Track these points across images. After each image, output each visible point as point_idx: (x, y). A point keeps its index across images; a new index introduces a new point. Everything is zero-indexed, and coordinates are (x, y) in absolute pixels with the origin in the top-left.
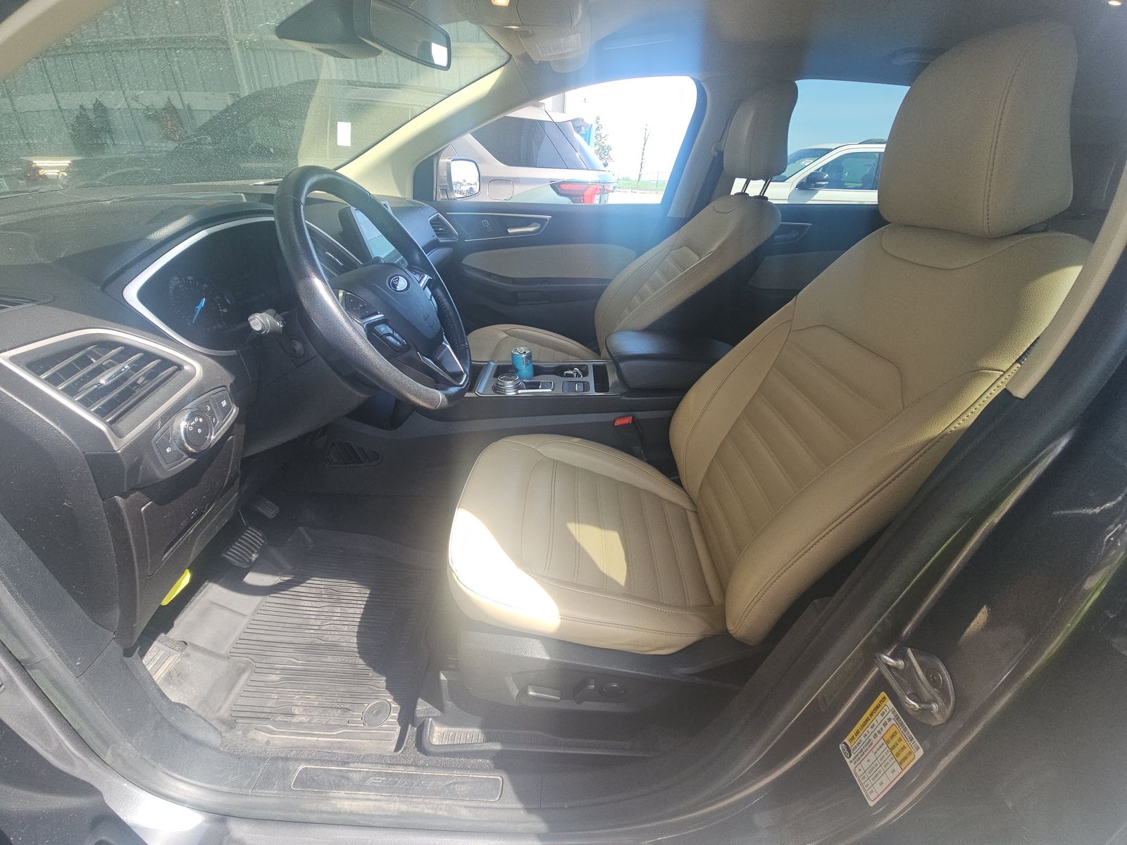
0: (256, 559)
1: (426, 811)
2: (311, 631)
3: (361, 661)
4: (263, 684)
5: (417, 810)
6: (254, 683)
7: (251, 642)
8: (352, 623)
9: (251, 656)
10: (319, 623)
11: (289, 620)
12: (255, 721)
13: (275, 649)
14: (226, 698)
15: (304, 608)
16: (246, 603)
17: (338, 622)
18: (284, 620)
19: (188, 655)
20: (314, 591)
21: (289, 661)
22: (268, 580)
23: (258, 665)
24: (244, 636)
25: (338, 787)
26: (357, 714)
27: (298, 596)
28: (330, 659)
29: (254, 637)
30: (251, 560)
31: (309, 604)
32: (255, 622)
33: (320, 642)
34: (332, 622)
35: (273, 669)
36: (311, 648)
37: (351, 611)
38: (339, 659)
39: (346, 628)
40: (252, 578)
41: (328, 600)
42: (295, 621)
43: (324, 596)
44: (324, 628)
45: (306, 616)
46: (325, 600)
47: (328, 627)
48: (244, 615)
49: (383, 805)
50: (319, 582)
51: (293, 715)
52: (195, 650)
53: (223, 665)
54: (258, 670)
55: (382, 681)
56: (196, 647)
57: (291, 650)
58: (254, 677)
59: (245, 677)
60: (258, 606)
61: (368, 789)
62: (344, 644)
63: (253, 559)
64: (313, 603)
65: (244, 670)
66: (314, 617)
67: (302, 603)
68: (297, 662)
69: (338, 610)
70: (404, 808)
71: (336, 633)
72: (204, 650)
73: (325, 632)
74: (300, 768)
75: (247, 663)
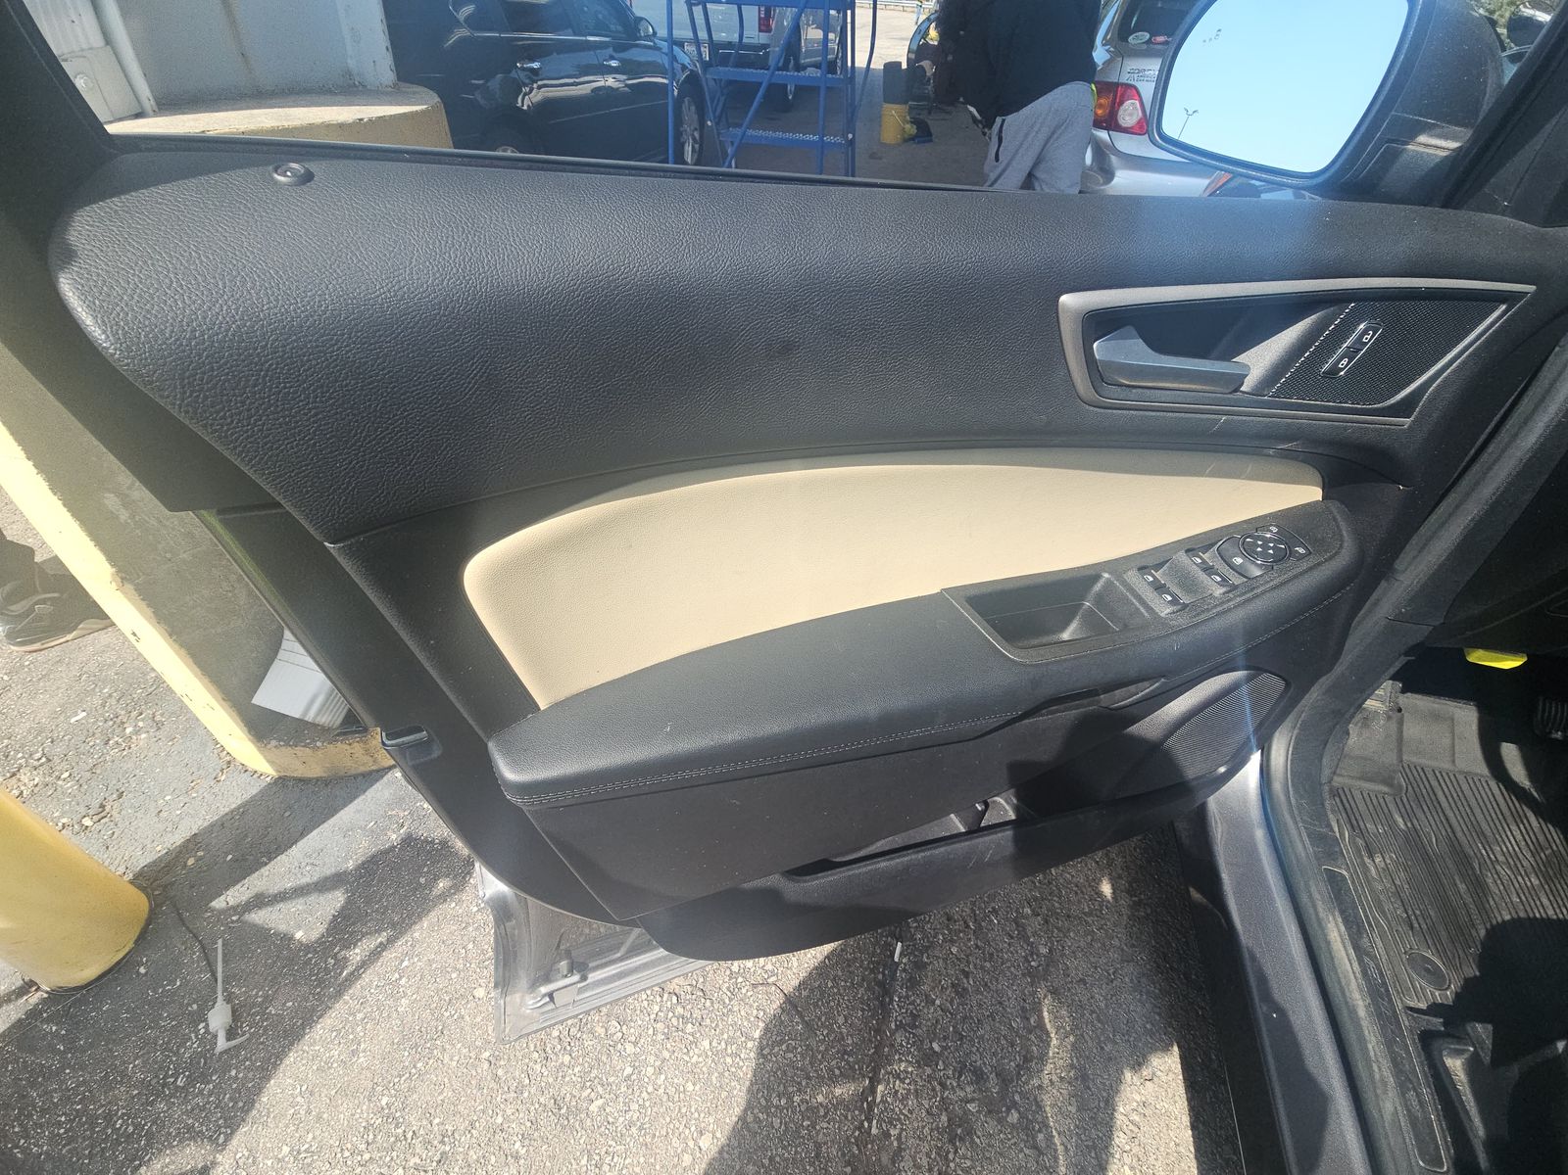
0: (1556, 740)
1: (1370, 1047)
2: (1484, 852)
3: (1483, 933)
4: (1386, 811)
5: (1366, 1033)
6: (1381, 800)
7: (1426, 783)
8: (1527, 906)
9: (1409, 787)
10: (1501, 858)
11: (1480, 817)
12: (1344, 815)
13: (1434, 813)
14: (1353, 778)
15: (1509, 833)
16: (1471, 757)
17: (1517, 886)
18: (1477, 811)
19: (1389, 718)
20: (1541, 838)
21: (1429, 833)
22: (1518, 772)
23: (1405, 800)
24: (1428, 770)
25: (1346, 921)
26: (1412, 941)
27: (1519, 819)
28: (1462, 887)
29: (1434, 783)
30: (1550, 733)
31: (1519, 837)
32: (1452, 777)
33: (1477, 867)
34: (1512, 877)
35: (1408, 816)
36: (1462, 859)
37: (1545, 901)
38: (1469, 900)
39: (1516, 899)
40: (1510, 752)
41: (1540, 862)
42: (1484, 826)
43: (1542, 855)
44: (1498, 868)
45: (1500, 839)
46: (1538, 858)
47: (1503, 872)
48: (1454, 762)
49: (1353, 985)
50: (1558, 841)
51: (1371, 856)
52: (1398, 723)
53: (1390, 758)
54: (1398, 801)
55: (1472, 971)
56: (1401, 723)
57: (1444, 833)
58: (1389, 799)
59: (1385, 789)
60: (1477, 774)
61: (1361, 961)
62: (1492, 903)
63: (1554, 736)
64: (1523, 843)
65: (1390, 785)
66: (1505, 849)
67: (1514, 828)
68: (1434, 842)
69: (1536, 882)
70: (1362, 1013)
71: (1502, 888)
72: (1400, 731)
73: (1493, 871)
74: (1345, 873)
75: (1400, 786)
